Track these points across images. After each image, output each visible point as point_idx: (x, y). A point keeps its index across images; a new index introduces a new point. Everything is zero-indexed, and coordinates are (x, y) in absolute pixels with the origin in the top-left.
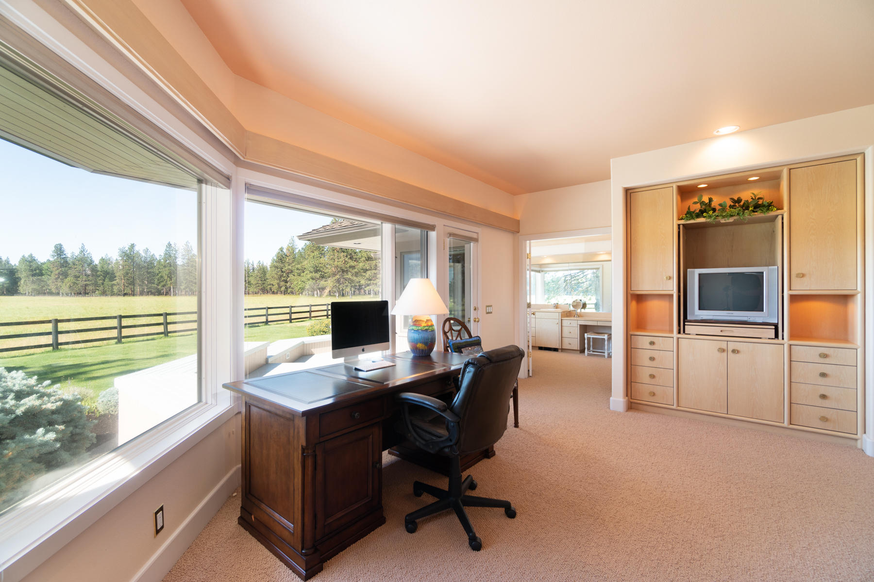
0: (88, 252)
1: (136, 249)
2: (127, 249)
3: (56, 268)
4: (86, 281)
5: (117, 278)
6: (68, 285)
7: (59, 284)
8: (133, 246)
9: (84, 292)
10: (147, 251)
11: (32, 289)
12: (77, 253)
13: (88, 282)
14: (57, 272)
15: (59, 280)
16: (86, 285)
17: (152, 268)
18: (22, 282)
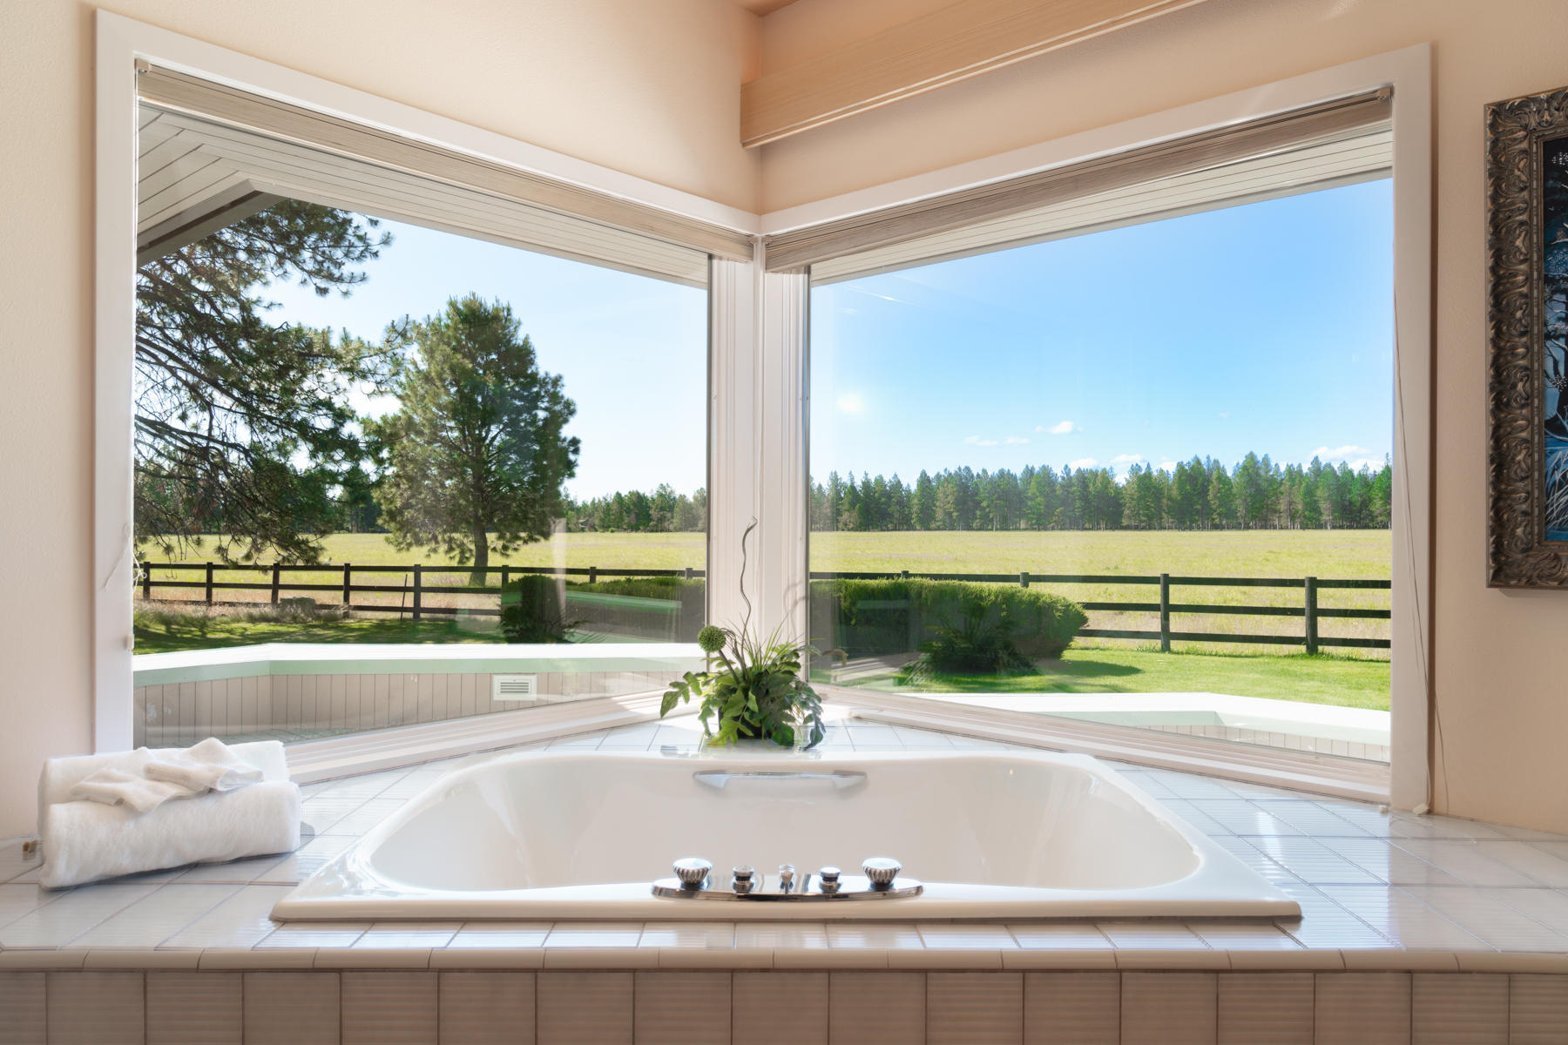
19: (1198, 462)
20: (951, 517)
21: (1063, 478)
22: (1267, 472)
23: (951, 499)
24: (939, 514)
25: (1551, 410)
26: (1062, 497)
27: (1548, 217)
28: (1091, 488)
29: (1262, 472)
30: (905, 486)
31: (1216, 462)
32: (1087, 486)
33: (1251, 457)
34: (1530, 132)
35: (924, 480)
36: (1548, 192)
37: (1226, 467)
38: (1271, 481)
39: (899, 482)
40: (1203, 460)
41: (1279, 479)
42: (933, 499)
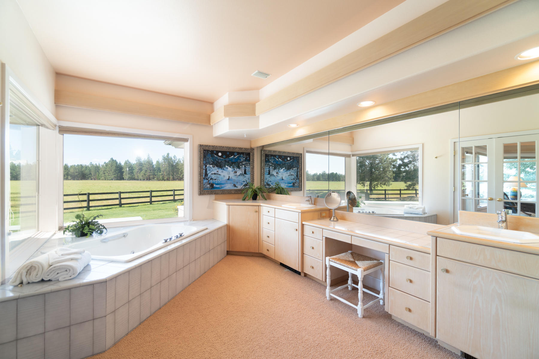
0: (151, 158)
1: (170, 155)
2: (165, 156)
3: (137, 167)
4: (149, 173)
5: (162, 171)
6: (142, 175)
7: (139, 174)
8: (168, 154)
9: (149, 179)
10: (175, 157)
11: (129, 177)
12: (146, 159)
13: (150, 174)
14: (138, 169)
15: (139, 173)
16: (150, 175)
17: (178, 166)
18: (124, 173)
25: (204, 177)
27: (204, 157)
34: (203, 148)
36: (204, 155)
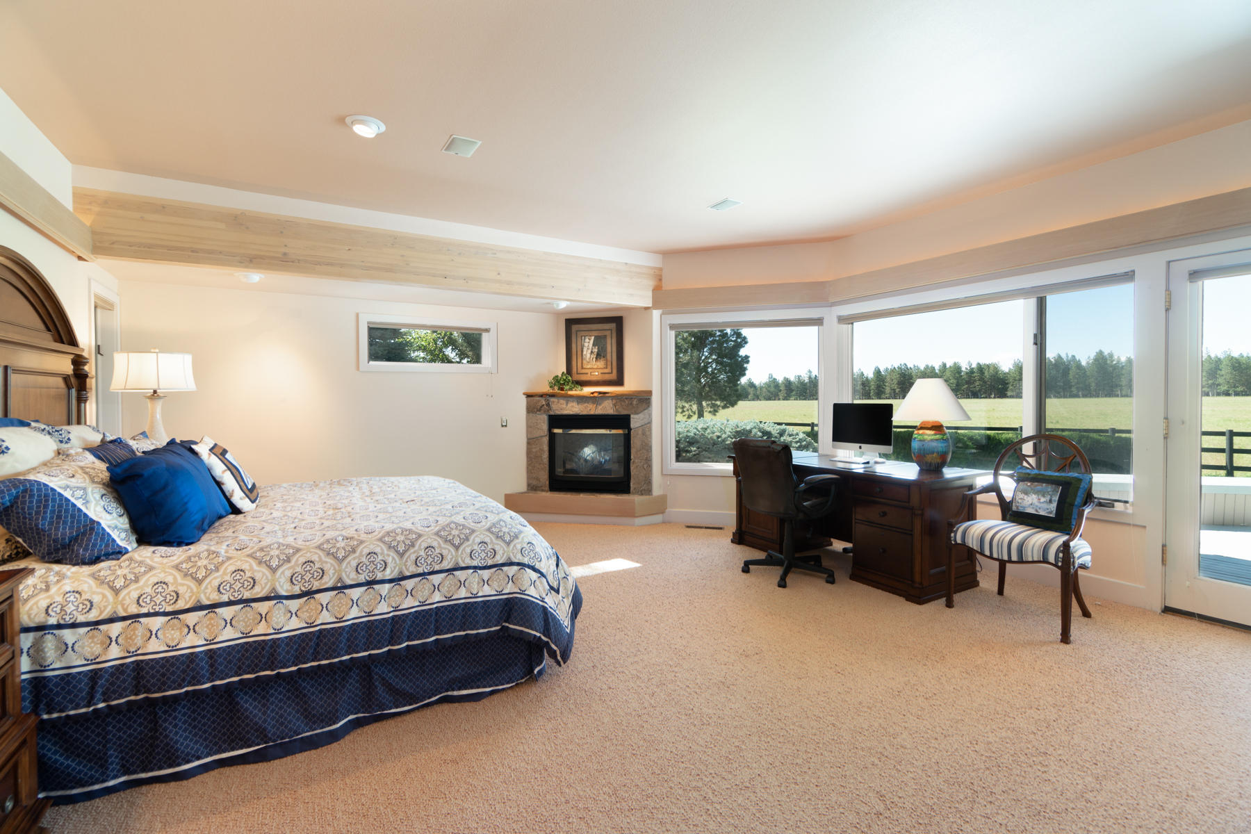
19: (1060, 357)
20: (895, 392)
21: (966, 369)
22: (1112, 362)
23: (895, 381)
24: (888, 390)
26: (967, 379)
28: (986, 374)
29: (1108, 362)
30: (865, 375)
31: (1073, 356)
32: (984, 373)
33: (1101, 353)
35: (878, 372)
37: (1081, 359)
38: (1115, 367)
39: (862, 373)
40: (1064, 356)
41: (1120, 366)
42: (883, 381)
